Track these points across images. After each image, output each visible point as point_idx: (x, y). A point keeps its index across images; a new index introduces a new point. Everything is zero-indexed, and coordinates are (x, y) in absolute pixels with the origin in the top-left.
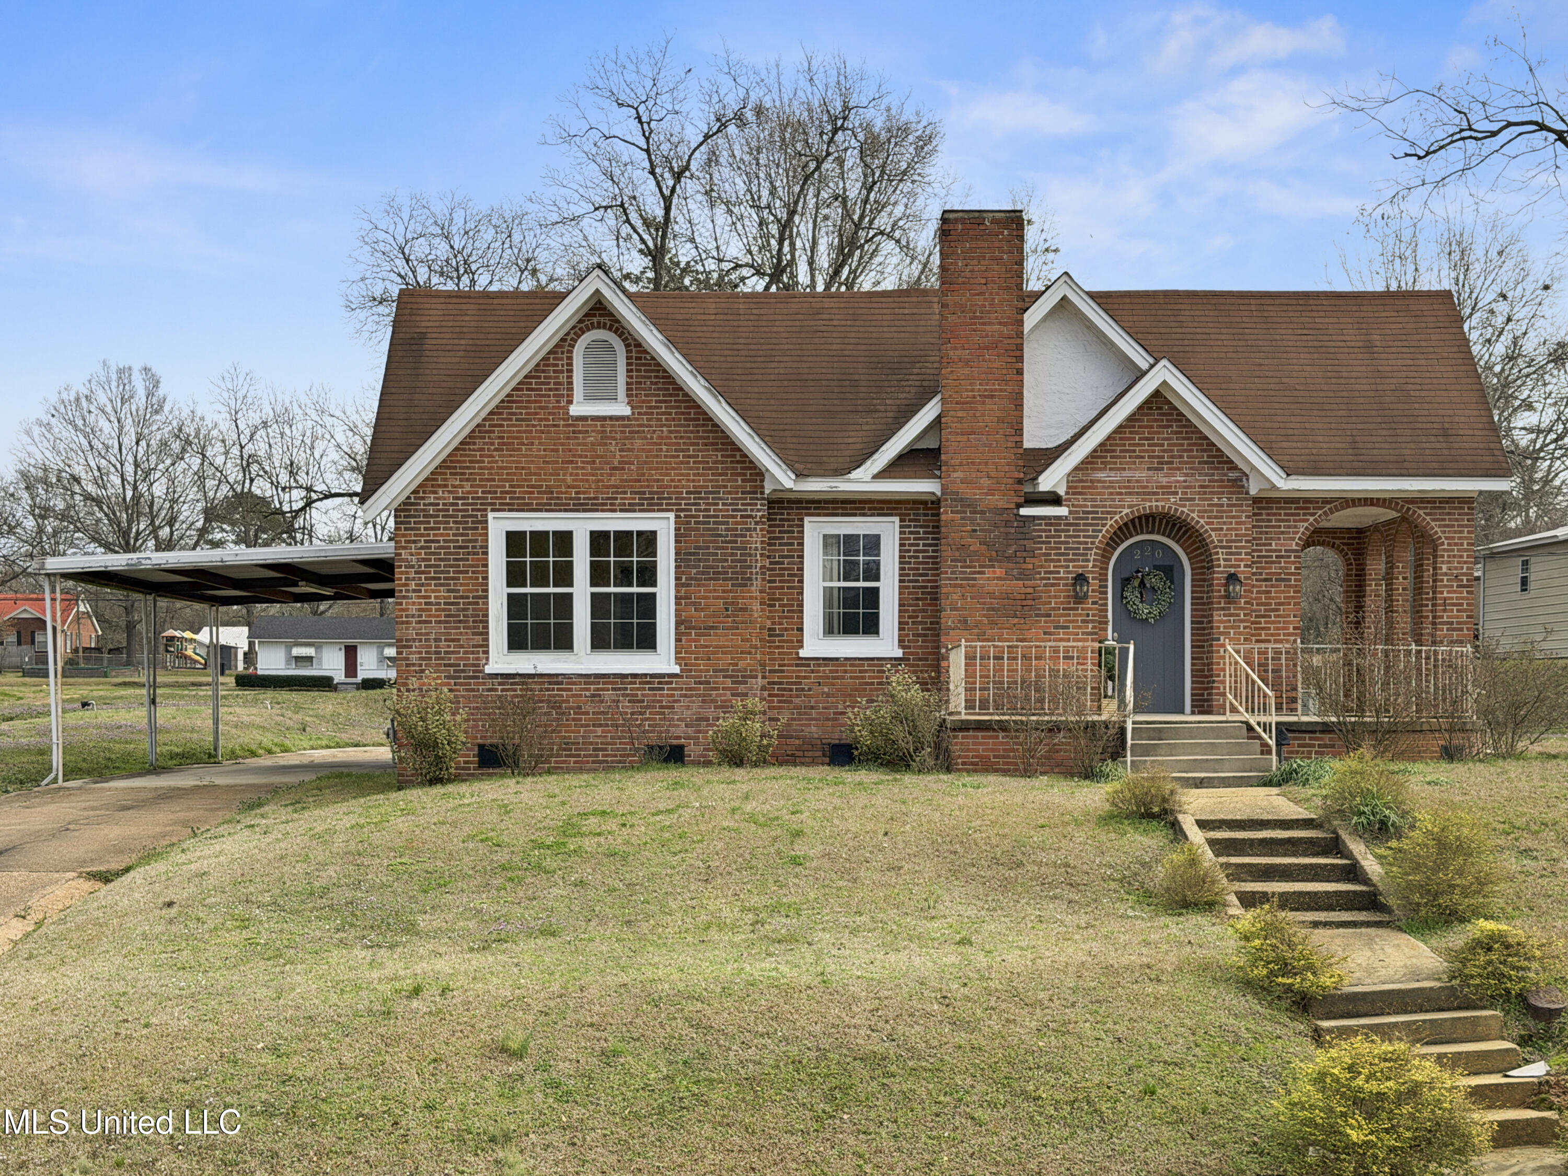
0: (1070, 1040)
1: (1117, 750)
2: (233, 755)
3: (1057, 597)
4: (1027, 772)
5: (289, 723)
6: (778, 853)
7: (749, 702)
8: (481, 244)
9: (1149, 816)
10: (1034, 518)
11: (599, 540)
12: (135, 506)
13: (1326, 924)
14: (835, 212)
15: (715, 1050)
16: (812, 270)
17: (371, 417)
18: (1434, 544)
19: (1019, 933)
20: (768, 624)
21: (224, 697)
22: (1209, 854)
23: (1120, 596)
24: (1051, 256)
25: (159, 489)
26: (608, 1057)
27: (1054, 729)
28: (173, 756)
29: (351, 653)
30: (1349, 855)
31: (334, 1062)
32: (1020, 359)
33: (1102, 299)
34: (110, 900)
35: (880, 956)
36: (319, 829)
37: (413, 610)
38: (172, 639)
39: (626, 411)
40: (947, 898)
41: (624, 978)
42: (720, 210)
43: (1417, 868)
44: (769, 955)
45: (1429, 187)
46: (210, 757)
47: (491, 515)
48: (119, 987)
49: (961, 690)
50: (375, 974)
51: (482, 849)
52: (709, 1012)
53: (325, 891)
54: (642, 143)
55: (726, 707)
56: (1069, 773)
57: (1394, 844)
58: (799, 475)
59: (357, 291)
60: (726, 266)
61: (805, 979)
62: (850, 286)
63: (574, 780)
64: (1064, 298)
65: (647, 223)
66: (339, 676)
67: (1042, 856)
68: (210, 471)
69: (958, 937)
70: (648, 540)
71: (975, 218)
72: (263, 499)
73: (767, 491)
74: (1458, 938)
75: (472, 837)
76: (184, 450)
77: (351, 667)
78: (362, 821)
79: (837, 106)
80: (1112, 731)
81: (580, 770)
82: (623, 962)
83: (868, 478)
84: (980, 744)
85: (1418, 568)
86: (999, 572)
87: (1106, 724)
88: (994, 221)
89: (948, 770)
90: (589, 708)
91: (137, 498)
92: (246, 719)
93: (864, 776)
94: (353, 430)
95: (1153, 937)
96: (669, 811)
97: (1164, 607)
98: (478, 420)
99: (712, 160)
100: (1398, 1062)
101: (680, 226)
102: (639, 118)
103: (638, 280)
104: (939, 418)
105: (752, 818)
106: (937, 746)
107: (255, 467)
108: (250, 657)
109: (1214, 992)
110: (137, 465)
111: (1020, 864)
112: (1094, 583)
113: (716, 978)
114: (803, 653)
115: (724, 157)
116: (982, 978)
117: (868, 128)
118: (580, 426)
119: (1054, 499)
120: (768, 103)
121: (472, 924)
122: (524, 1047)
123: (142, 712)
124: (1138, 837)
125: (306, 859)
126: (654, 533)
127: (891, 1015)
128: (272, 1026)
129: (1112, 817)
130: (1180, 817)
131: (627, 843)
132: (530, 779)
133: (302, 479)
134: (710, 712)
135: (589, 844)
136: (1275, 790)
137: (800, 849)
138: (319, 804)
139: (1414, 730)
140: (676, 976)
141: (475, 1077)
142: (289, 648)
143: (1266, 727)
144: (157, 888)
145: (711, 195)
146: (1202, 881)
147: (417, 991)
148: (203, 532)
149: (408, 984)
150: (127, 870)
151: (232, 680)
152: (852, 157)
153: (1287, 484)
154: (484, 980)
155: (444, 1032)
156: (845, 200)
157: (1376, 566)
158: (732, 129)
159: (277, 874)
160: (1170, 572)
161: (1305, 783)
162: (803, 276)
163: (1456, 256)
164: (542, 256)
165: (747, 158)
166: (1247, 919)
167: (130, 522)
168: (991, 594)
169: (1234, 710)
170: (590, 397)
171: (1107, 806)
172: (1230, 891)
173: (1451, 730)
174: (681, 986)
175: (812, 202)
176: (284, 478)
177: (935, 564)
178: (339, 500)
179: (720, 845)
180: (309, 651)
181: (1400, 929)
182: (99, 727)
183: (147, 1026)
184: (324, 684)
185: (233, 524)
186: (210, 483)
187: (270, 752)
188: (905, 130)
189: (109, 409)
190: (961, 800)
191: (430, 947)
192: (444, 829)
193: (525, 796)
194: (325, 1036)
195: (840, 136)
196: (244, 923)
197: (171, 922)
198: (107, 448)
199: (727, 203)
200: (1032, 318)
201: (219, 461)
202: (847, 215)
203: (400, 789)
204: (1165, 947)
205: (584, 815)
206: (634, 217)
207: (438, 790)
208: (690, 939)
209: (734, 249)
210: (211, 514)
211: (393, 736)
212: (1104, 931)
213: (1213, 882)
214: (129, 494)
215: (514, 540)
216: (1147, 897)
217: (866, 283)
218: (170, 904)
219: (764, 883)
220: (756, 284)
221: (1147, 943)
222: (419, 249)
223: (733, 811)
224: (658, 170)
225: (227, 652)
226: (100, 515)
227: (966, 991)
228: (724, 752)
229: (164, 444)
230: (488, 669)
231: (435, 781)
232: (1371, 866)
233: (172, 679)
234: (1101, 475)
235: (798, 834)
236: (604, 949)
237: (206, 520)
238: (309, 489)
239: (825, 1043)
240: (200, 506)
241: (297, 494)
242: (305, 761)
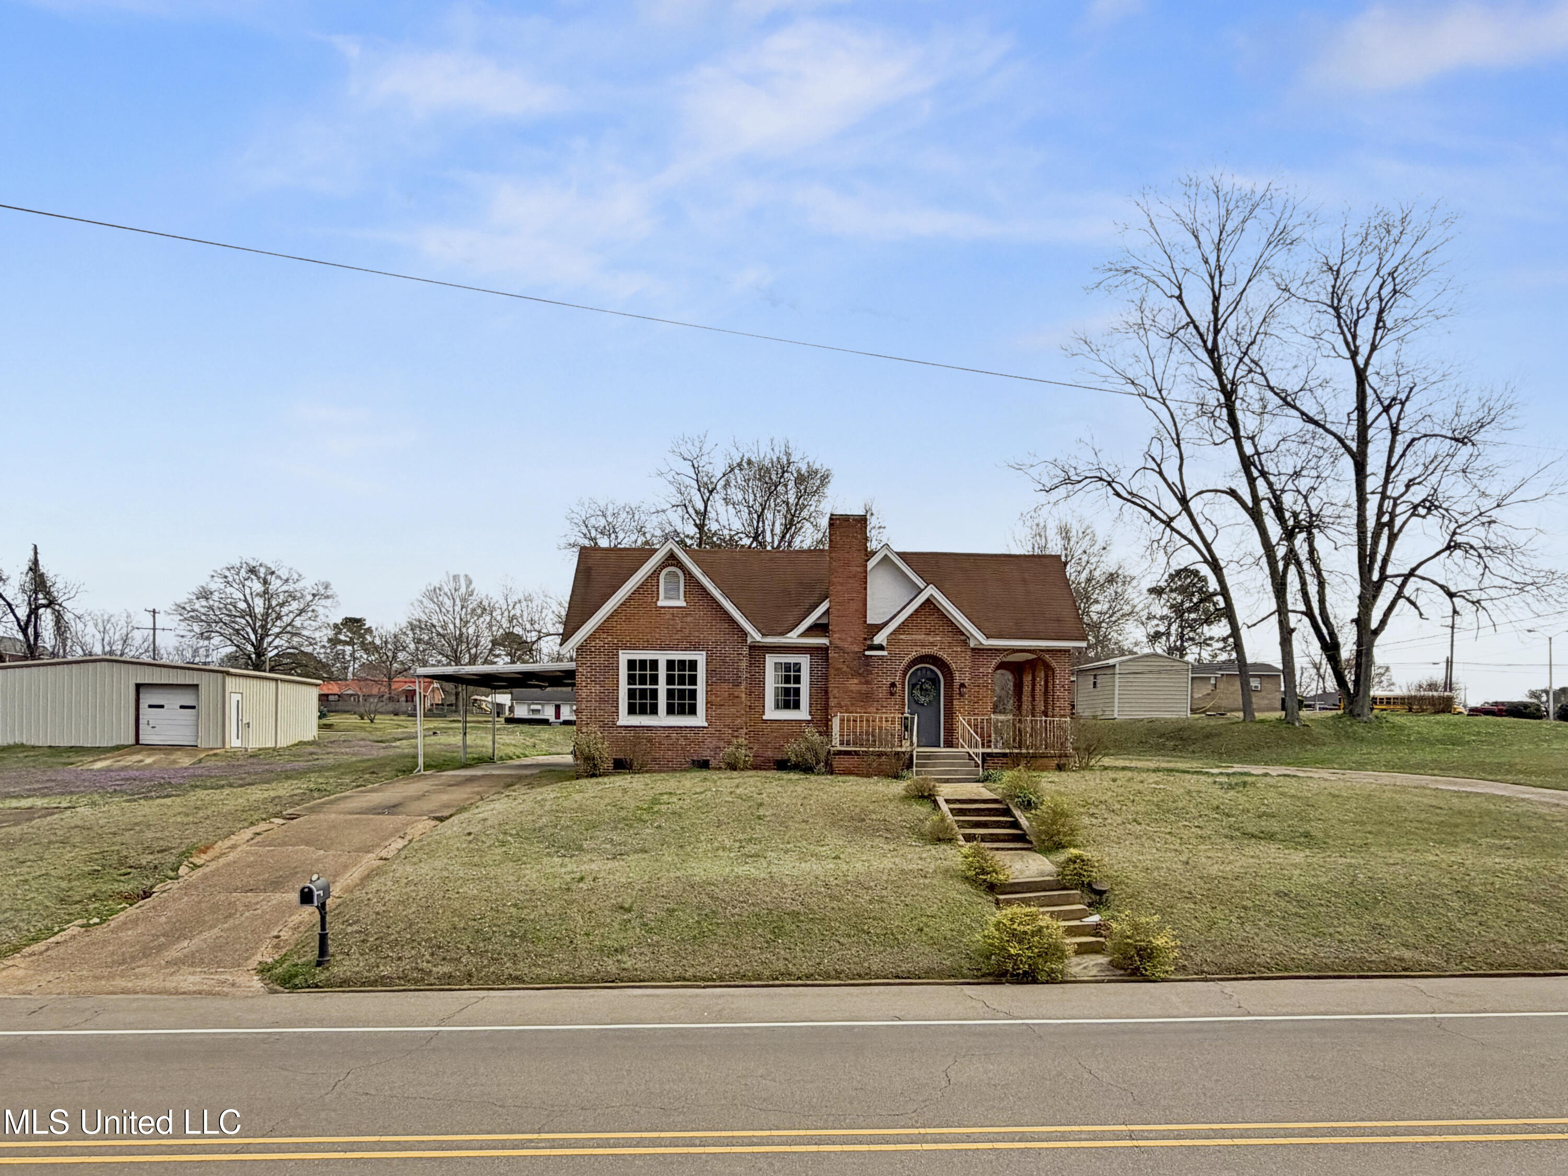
0: (885, 905)
1: (909, 766)
2: (501, 759)
3: (882, 693)
4: (868, 776)
5: (528, 743)
6: (752, 814)
7: (740, 740)
8: (620, 520)
9: (923, 797)
10: (871, 656)
11: (670, 664)
12: (460, 639)
13: (1003, 849)
14: (783, 509)
15: (720, 910)
16: (773, 535)
17: (568, 599)
18: (1053, 670)
19: (862, 853)
20: (749, 704)
21: (499, 729)
22: (950, 816)
23: (911, 694)
24: (882, 530)
25: (471, 631)
26: (671, 911)
27: (880, 755)
28: (474, 759)
29: (558, 708)
30: (1014, 817)
31: (543, 912)
32: (866, 583)
33: (903, 556)
34: (442, 831)
35: (798, 864)
36: (539, 798)
37: (584, 695)
38: (476, 700)
39: (684, 604)
40: (829, 835)
41: (678, 874)
42: (731, 507)
43: (1044, 823)
44: (747, 863)
45: (1051, 505)
46: (491, 760)
47: (620, 652)
48: (445, 874)
49: (838, 736)
50: (563, 870)
51: (614, 810)
52: (717, 891)
53: (541, 829)
54: (695, 477)
55: (729, 743)
56: (887, 776)
57: (1033, 811)
58: (763, 635)
59: (563, 542)
60: (733, 533)
61: (763, 875)
62: (789, 545)
63: (657, 776)
64: (886, 555)
65: (697, 512)
66: (552, 719)
67: (874, 817)
68: (494, 623)
69: (834, 855)
70: (693, 665)
71: (845, 518)
72: (518, 635)
73: (749, 642)
74: (1062, 856)
75: (609, 804)
76: (483, 613)
77: (558, 715)
78: (559, 795)
79: (784, 460)
80: (907, 756)
81: (660, 771)
82: (678, 865)
83: (795, 636)
84: (846, 762)
85: (1046, 682)
86: (856, 681)
87: (904, 753)
88: (854, 520)
89: (832, 773)
90: (665, 742)
91: (461, 634)
92: (508, 741)
93: (793, 776)
94: (560, 604)
95: (924, 855)
96: (701, 793)
97: (931, 698)
98: (615, 608)
99: (727, 485)
100: (1034, 917)
101: (712, 514)
102: (693, 466)
103: (692, 538)
104: (828, 609)
105: (739, 797)
106: (826, 763)
107: (515, 621)
108: (511, 709)
109: (951, 882)
110: (461, 620)
111: (864, 820)
112: (899, 686)
113: (721, 875)
114: (764, 717)
115: (733, 483)
116: (844, 876)
117: (798, 471)
118: (663, 611)
119: (880, 647)
120: (753, 459)
121: (608, 846)
122: (631, 907)
123: (460, 737)
124: (918, 807)
125: (533, 813)
126: (696, 661)
127: (802, 893)
128: (515, 894)
129: (906, 797)
130: (937, 798)
131: (681, 808)
132: (637, 776)
133: (537, 627)
134: (722, 744)
135: (664, 808)
136: (981, 785)
137: (761, 812)
138: (541, 785)
139: (1043, 756)
140: (703, 873)
141: (608, 920)
142: (529, 705)
143: (977, 755)
144: (464, 825)
145: (727, 501)
146: (948, 829)
147: (582, 879)
148: (491, 650)
149: (578, 875)
150: (451, 816)
151: (502, 720)
152: (791, 484)
153: (988, 643)
154: (614, 874)
155: (594, 899)
156: (788, 504)
157: (1027, 680)
158: (737, 471)
159: (519, 820)
160: (935, 681)
161: (995, 781)
162: (769, 538)
163: (1064, 534)
164: (648, 525)
165: (743, 483)
166: (967, 848)
167: (457, 646)
168: (852, 691)
169: (963, 747)
170: (666, 598)
171: (904, 792)
172: (959, 833)
173: (1060, 757)
174: (704, 878)
175: (773, 505)
176: (528, 627)
177: (826, 677)
178: (553, 637)
179: (725, 809)
180: (539, 707)
181: (1035, 851)
182: (440, 744)
183: (458, 893)
184: (545, 722)
185: (504, 647)
186: (494, 628)
187: (518, 757)
188: (816, 472)
189: (449, 594)
190: (837, 789)
191: (589, 857)
192: (597, 800)
193: (634, 784)
194: (539, 900)
195: (786, 475)
196: (503, 844)
197: (470, 842)
198: (448, 612)
199: (734, 504)
200: (871, 564)
201: (499, 618)
202: (789, 510)
203: (577, 779)
204: (929, 860)
205: (661, 794)
206: (691, 510)
207: (594, 780)
208: (709, 855)
209: (737, 525)
210: (495, 643)
211: (574, 753)
212: (901, 852)
213: (952, 830)
214: (458, 633)
215: (631, 664)
216: (922, 836)
217: (797, 544)
218: (470, 834)
219: (745, 828)
220: (746, 541)
221: (921, 859)
222: (592, 521)
223: (731, 793)
224: (702, 489)
225: (500, 706)
226: (444, 642)
227: (836, 882)
228: (728, 764)
229: (474, 610)
230: (619, 724)
231: (594, 775)
232: (1024, 822)
233: (475, 719)
234: (902, 637)
235: (761, 805)
236: (670, 859)
237: (493, 645)
238: (539, 632)
239: (770, 906)
240: (489, 639)
241: (534, 634)
242: (534, 762)
